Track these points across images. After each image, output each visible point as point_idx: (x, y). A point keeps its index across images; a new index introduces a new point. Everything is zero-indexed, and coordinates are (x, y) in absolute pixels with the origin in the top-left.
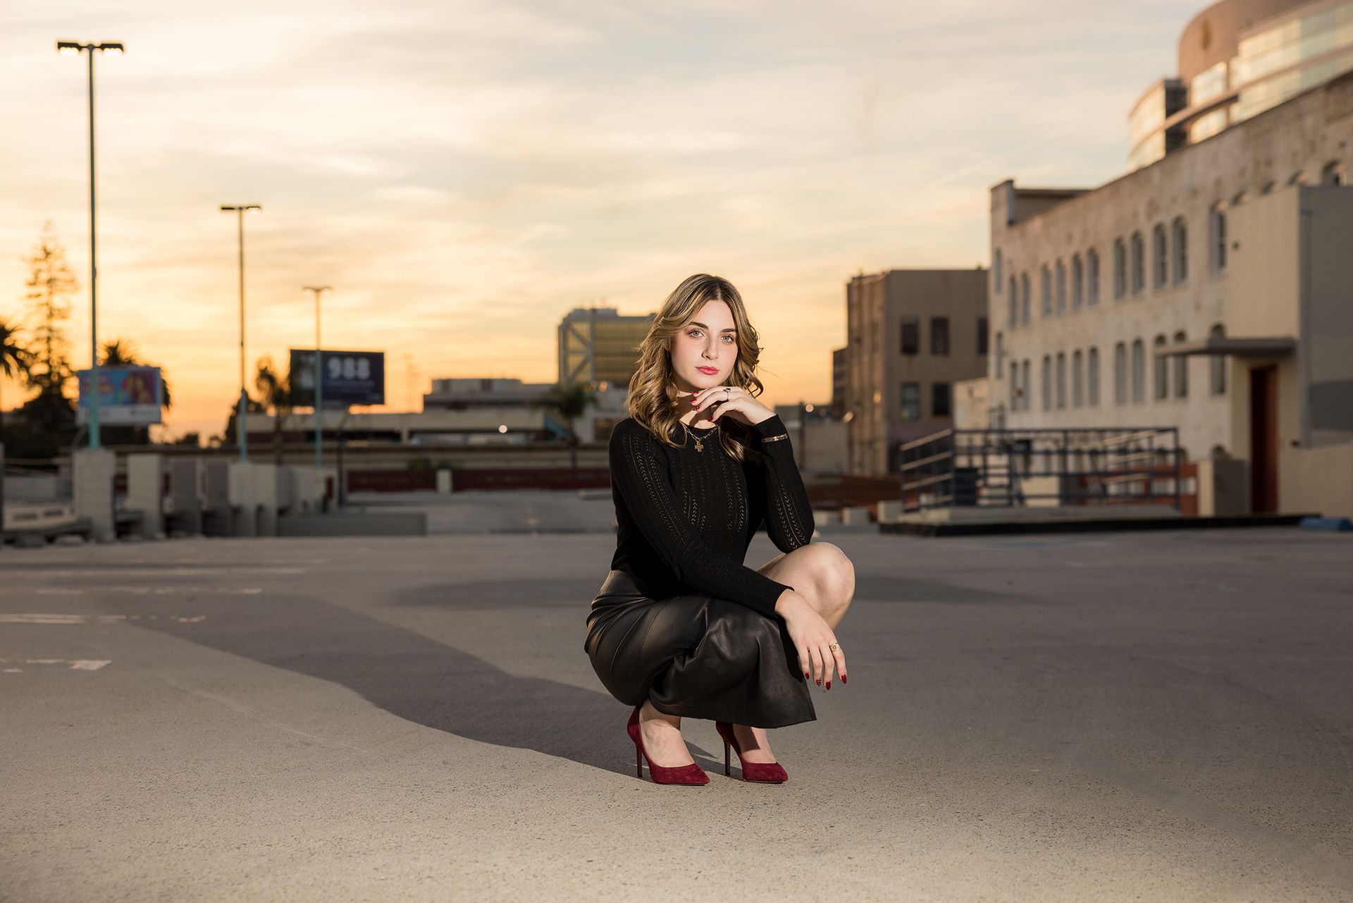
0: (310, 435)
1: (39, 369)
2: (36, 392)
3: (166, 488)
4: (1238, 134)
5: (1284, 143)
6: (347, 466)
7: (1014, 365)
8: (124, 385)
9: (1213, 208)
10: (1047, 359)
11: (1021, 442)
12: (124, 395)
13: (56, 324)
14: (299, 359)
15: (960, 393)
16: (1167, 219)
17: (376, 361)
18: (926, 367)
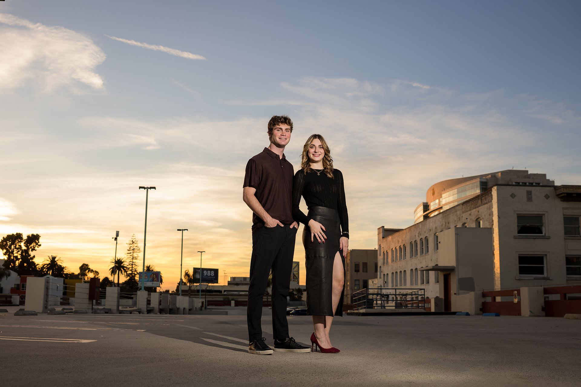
0: (198, 291)
1: (130, 272)
2: (129, 278)
3: (160, 304)
4: (441, 215)
5: (452, 218)
6: (207, 299)
7: (384, 275)
8: (151, 277)
9: (435, 234)
10: (393, 273)
11: (386, 295)
12: (150, 279)
13: (134, 261)
14: (196, 270)
15: (370, 282)
16: (423, 237)
17: (216, 271)
18: (361, 275)
